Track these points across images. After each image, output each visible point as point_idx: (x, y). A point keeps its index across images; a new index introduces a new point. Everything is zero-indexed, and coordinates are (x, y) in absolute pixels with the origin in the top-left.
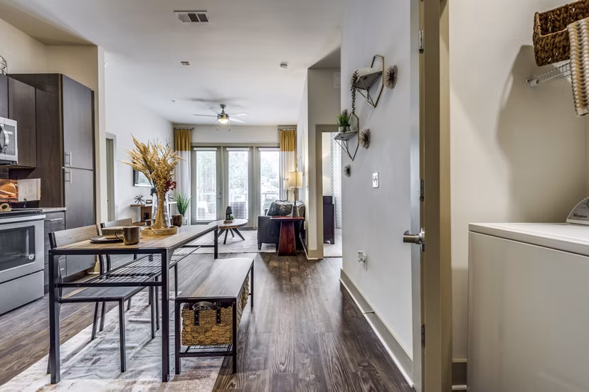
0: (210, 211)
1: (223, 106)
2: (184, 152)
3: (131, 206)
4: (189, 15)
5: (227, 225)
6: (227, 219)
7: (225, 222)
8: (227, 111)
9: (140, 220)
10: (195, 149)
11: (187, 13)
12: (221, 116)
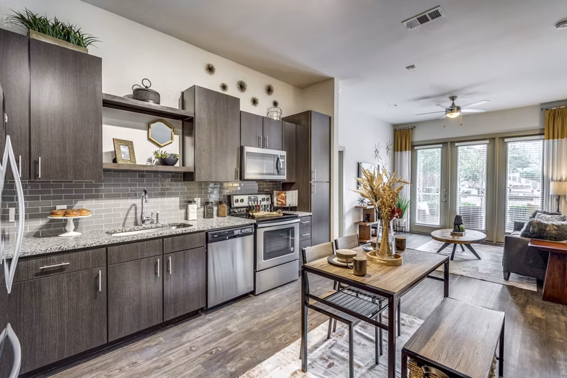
0: (432, 213)
1: (453, 98)
2: (404, 152)
3: (356, 207)
4: (418, 19)
5: (456, 238)
6: (455, 230)
7: (452, 234)
8: (457, 102)
9: (362, 220)
10: (416, 148)
11: (416, 18)
12: (451, 110)
